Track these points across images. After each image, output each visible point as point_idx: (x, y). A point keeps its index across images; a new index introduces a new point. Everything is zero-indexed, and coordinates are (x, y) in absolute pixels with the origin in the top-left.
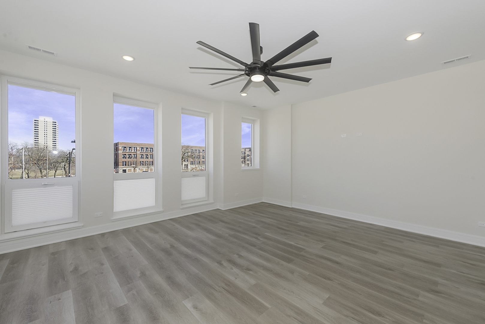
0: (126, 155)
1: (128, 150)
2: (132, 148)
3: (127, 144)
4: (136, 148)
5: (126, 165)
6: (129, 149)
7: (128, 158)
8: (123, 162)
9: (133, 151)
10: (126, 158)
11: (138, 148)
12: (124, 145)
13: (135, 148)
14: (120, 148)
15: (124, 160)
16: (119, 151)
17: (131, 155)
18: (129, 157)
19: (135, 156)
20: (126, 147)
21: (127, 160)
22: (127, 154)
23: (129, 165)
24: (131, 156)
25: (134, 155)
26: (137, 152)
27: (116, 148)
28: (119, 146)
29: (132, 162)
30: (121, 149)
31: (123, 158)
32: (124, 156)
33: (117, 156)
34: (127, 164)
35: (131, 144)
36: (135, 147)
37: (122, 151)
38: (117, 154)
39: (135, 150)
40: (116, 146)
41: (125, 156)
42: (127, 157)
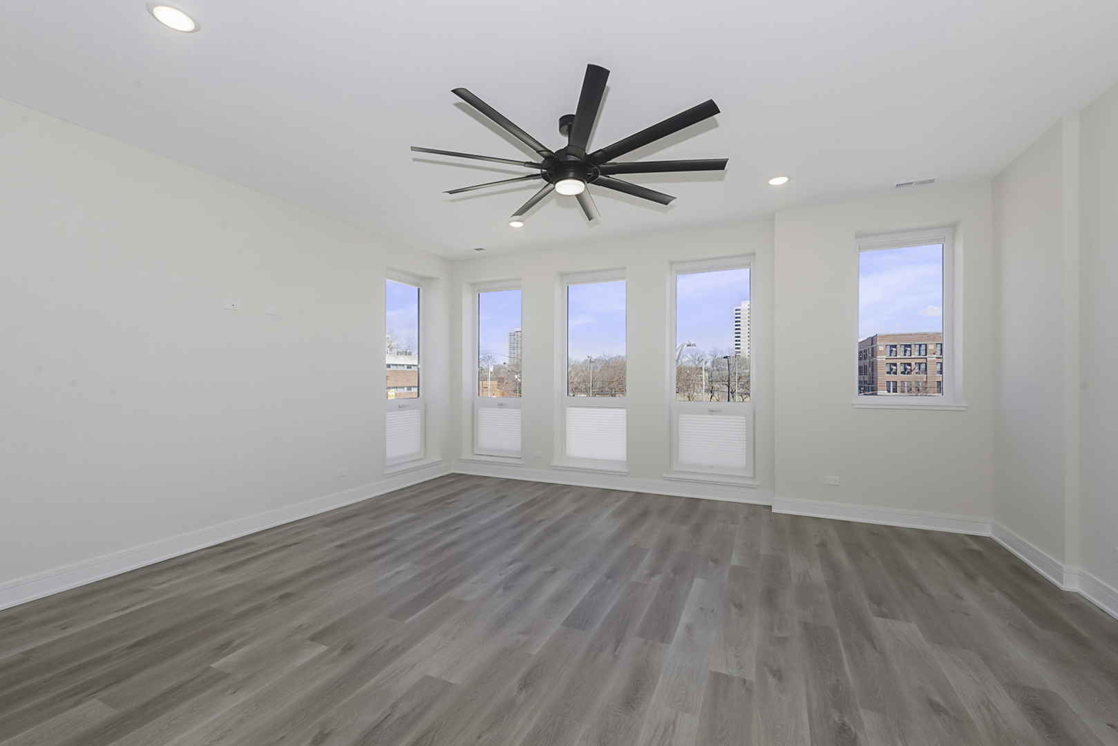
0: (895, 365)
1: (902, 353)
2: (913, 346)
3: (898, 337)
4: (926, 345)
5: (895, 391)
6: (905, 351)
7: (903, 373)
8: (888, 382)
9: (915, 355)
10: (895, 373)
11: (931, 347)
12: (892, 341)
13: (923, 347)
14: (881, 348)
15: (892, 377)
16: (878, 357)
17: (910, 365)
18: (906, 369)
19: (923, 366)
20: (895, 346)
21: (899, 377)
22: (898, 364)
23: (904, 392)
24: (909, 367)
25: (920, 364)
26: (928, 356)
27: (872, 348)
28: (878, 343)
29: (914, 384)
30: (882, 353)
31: (888, 373)
32: (891, 369)
33: (875, 368)
34: (898, 389)
35: (909, 336)
36: (920, 345)
37: (885, 357)
38: (875, 363)
39: (923, 353)
40: (872, 344)
41: (894, 368)
42: (899, 372)
